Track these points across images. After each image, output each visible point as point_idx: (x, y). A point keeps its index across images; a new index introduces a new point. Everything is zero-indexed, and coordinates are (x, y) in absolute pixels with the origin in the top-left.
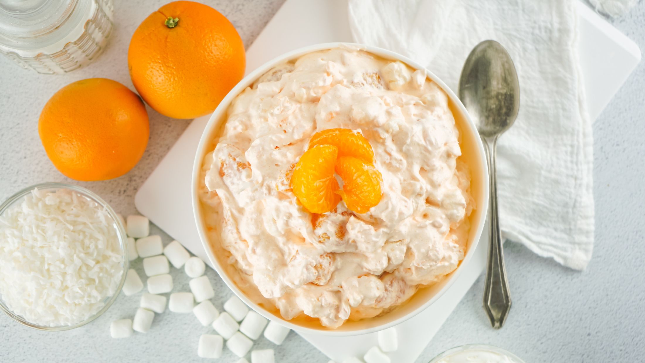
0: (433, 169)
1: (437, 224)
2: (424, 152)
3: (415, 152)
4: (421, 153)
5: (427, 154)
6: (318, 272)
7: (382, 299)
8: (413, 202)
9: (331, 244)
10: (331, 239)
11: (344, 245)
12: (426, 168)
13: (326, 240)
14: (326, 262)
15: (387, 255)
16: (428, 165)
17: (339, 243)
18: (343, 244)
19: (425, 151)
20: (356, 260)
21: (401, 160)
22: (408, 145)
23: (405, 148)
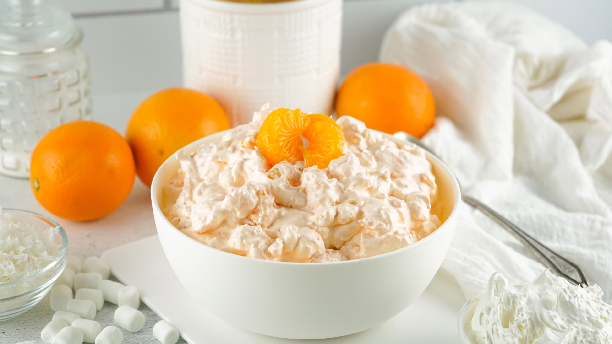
2: (396, 162)
3: (388, 159)
4: (393, 162)
5: (400, 165)
6: (259, 198)
7: (319, 255)
8: (375, 180)
9: (279, 180)
10: (281, 176)
11: (294, 191)
12: (396, 174)
13: (276, 176)
14: (271, 200)
15: (336, 210)
16: (398, 172)
17: (289, 187)
18: (293, 189)
20: (302, 213)
22: (381, 151)
23: (377, 152)
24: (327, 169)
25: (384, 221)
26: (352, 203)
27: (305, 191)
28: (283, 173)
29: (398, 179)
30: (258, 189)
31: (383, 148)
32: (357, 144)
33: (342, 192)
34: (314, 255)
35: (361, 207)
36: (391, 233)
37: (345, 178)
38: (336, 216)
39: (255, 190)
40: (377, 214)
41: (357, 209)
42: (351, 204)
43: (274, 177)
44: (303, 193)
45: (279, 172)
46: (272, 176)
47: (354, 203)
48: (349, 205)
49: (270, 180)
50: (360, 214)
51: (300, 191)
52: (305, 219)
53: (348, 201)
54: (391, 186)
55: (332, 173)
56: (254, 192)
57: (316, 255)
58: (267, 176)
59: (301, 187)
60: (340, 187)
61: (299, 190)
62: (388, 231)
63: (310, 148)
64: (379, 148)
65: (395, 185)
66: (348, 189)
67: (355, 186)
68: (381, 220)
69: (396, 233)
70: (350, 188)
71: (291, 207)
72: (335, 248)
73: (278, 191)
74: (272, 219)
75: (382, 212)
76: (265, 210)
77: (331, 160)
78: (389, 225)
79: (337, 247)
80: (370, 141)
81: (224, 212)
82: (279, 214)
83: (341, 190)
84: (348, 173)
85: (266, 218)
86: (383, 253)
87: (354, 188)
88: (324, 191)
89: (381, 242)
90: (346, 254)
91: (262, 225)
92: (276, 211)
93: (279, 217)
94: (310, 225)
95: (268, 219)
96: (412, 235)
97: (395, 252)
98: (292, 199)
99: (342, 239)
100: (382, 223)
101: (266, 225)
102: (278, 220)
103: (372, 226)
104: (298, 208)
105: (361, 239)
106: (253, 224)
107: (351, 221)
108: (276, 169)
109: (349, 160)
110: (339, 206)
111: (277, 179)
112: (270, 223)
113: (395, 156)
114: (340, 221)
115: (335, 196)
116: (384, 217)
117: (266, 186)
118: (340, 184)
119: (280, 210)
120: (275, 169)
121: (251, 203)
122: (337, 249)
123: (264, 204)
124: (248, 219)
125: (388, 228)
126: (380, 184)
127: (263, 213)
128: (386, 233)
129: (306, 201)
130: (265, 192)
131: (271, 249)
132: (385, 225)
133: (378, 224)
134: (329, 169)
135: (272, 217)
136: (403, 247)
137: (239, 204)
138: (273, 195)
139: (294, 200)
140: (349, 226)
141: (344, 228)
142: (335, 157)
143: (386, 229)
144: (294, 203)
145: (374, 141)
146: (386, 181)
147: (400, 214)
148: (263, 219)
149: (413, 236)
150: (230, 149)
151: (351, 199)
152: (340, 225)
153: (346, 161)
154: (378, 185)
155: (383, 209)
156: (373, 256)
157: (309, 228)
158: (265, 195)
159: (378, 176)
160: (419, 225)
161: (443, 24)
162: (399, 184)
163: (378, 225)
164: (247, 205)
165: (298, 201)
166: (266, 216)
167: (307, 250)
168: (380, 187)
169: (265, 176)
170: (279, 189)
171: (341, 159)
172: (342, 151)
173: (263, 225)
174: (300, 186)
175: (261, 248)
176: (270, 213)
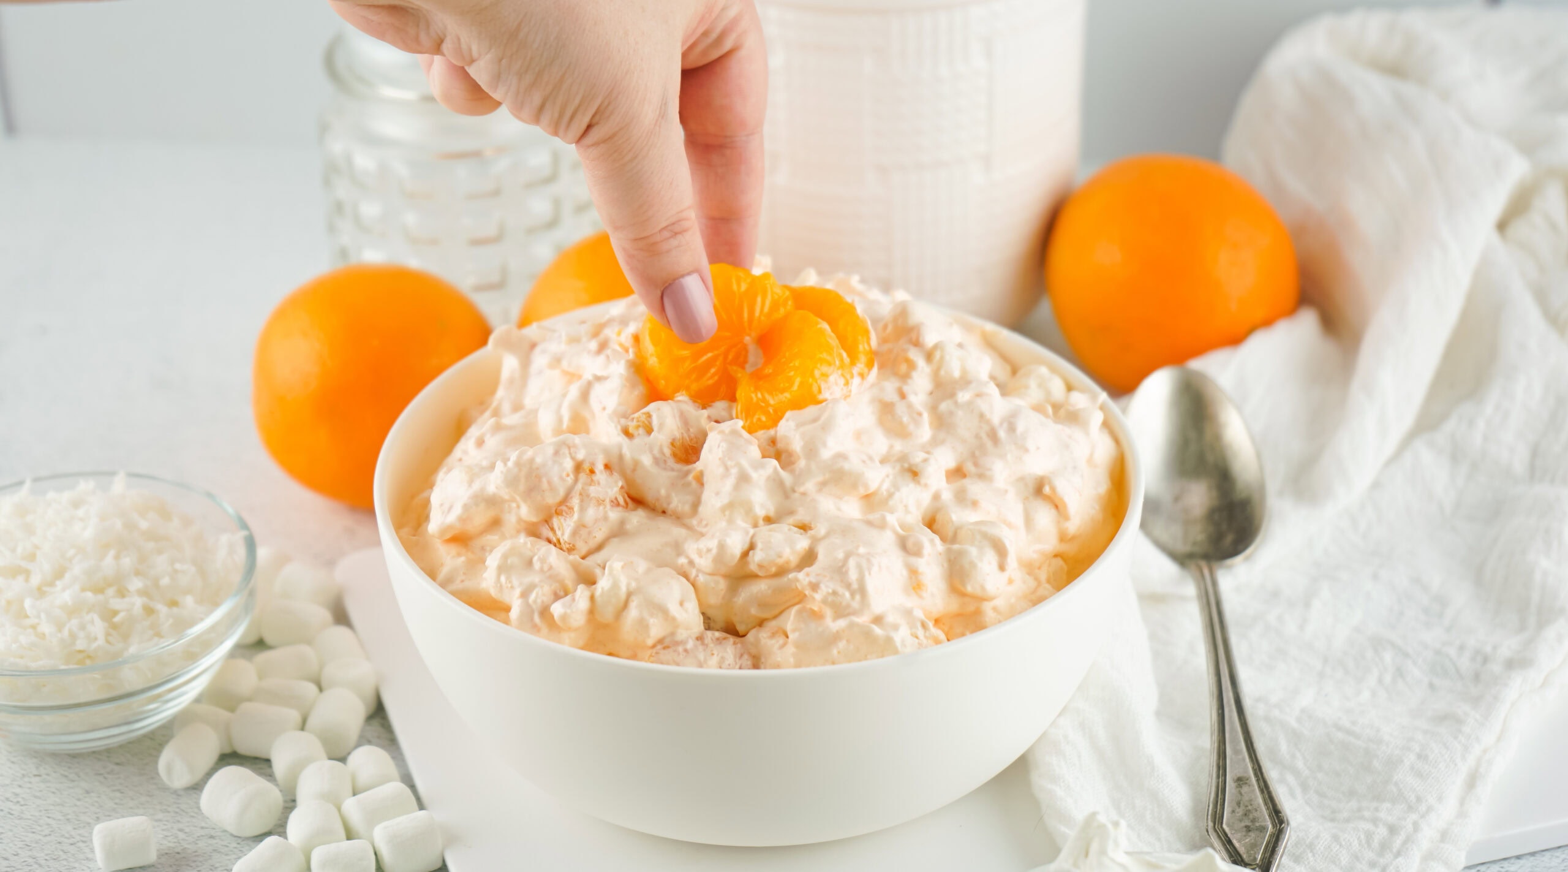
0: (983, 476)
1: (910, 544)
2: (984, 436)
3: (965, 425)
4: (977, 437)
5: (989, 444)
6: (576, 480)
7: (677, 643)
8: (888, 476)
9: (646, 444)
10: (653, 434)
11: (674, 474)
12: (969, 467)
13: (641, 431)
14: (609, 487)
15: (753, 537)
16: (976, 464)
17: (665, 461)
18: (673, 470)
19: (988, 435)
20: (678, 532)
21: (920, 414)
22: (956, 403)
23: (944, 406)
24: (772, 432)
25: (848, 586)
26: (800, 525)
27: (700, 480)
28: (661, 426)
29: (966, 482)
30: (581, 455)
31: (963, 396)
32: (905, 377)
33: (787, 496)
34: (660, 641)
35: (815, 541)
36: (863, 619)
37: (802, 463)
38: (745, 554)
39: (573, 458)
40: (840, 564)
41: (803, 543)
42: (796, 529)
43: (636, 433)
44: (694, 484)
45: (650, 423)
46: (631, 430)
47: (804, 528)
48: (789, 530)
49: (622, 439)
50: (809, 558)
51: (690, 478)
52: (678, 548)
53: (791, 520)
54: (936, 497)
55: (780, 445)
56: (569, 465)
57: (667, 642)
58: (619, 427)
59: (695, 468)
60: (781, 484)
61: (687, 473)
62: (855, 613)
63: (758, 377)
64: (952, 395)
65: (947, 496)
66: (802, 489)
67: (823, 484)
68: (842, 581)
69: (878, 620)
70: (810, 486)
71: (664, 512)
72: (731, 630)
73: (634, 470)
74: (599, 535)
75: (852, 563)
76: (582, 509)
77: (787, 410)
78: (858, 597)
79: (741, 628)
80: (942, 373)
81: (492, 501)
82: (622, 523)
83: (783, 492)
84: (811, 451)
85: (584, 532)
86: (833, 663)
87: (820, 490)
88: (737, 487)
89: (836, 637)
90: (753, 651)
91: (571, 545)
92: (614, 515)
93: (619, 532)
94: (682, 565)
95: (590, 533)
96: (925, 632)
97: (864, 663)
98: (663, 492)
99: (754, 611)
100: (841, 590)
101: (583, 548)
102: (615, 540)
103: (817, 592)
104: (678, 518)
105: (790, 621)
106: (554, 540)
107: (781, 572)
108: (647, 415)
109: (823, 418)
110: (764, 529)
111: (641, 439)
112: (593, 544)
113: (988, 422)
114: (753, 567)
115: (761, 501)
116: (853, 575)
117: (606, 451)
118: (784, 474)
119: (626, 514)
120: (644, 413)
121: (552, 488)
122: (741, 634)
123: (584, 496)
124: (547, 526)
125: (855, 604)
126: (897, 489)
127: (576, 516)
128: (849, 614)
129: (696, 505)
130: (599, 467)
131: (557, 609)
132: (847, 595)
133: (830, 591)
134: (776, 432)
135: (600, 529)
136: (883, 656)
137: (522, 487)
138: (623, 475)
139: (668, 497)
140: (775, 582)
141: (761, 587)
142: (797, 404)
143: (848, 606)
144: (669, 504)
145: (957, 374)
146: (918, 483)
147: (913, 572)
148: (575, 533)
149: (927, 634)
150: (593, 345)
151: (801, 516)
152: (754, 576)
153: (815, 420)
154: (892, 490)
155: (858, 555)
156: (808, 666)
157: (674, 572)
158: (593, 475)
159: (902, 467)
160: (971, 608)
161: (1395, 70)
162: (961, 497)
163: (828, 593)
164: (543, 491)
165: (678, 502)
166: (584, 526)
167: (642, 625)
168: (897, 495)
169: (616, 427)
170: (636, 464)
171: (811, 411)
172: (820, 392)
173: (574, 546)
174: (695, 465)
175: (535, 602)
176: (596, 521)
